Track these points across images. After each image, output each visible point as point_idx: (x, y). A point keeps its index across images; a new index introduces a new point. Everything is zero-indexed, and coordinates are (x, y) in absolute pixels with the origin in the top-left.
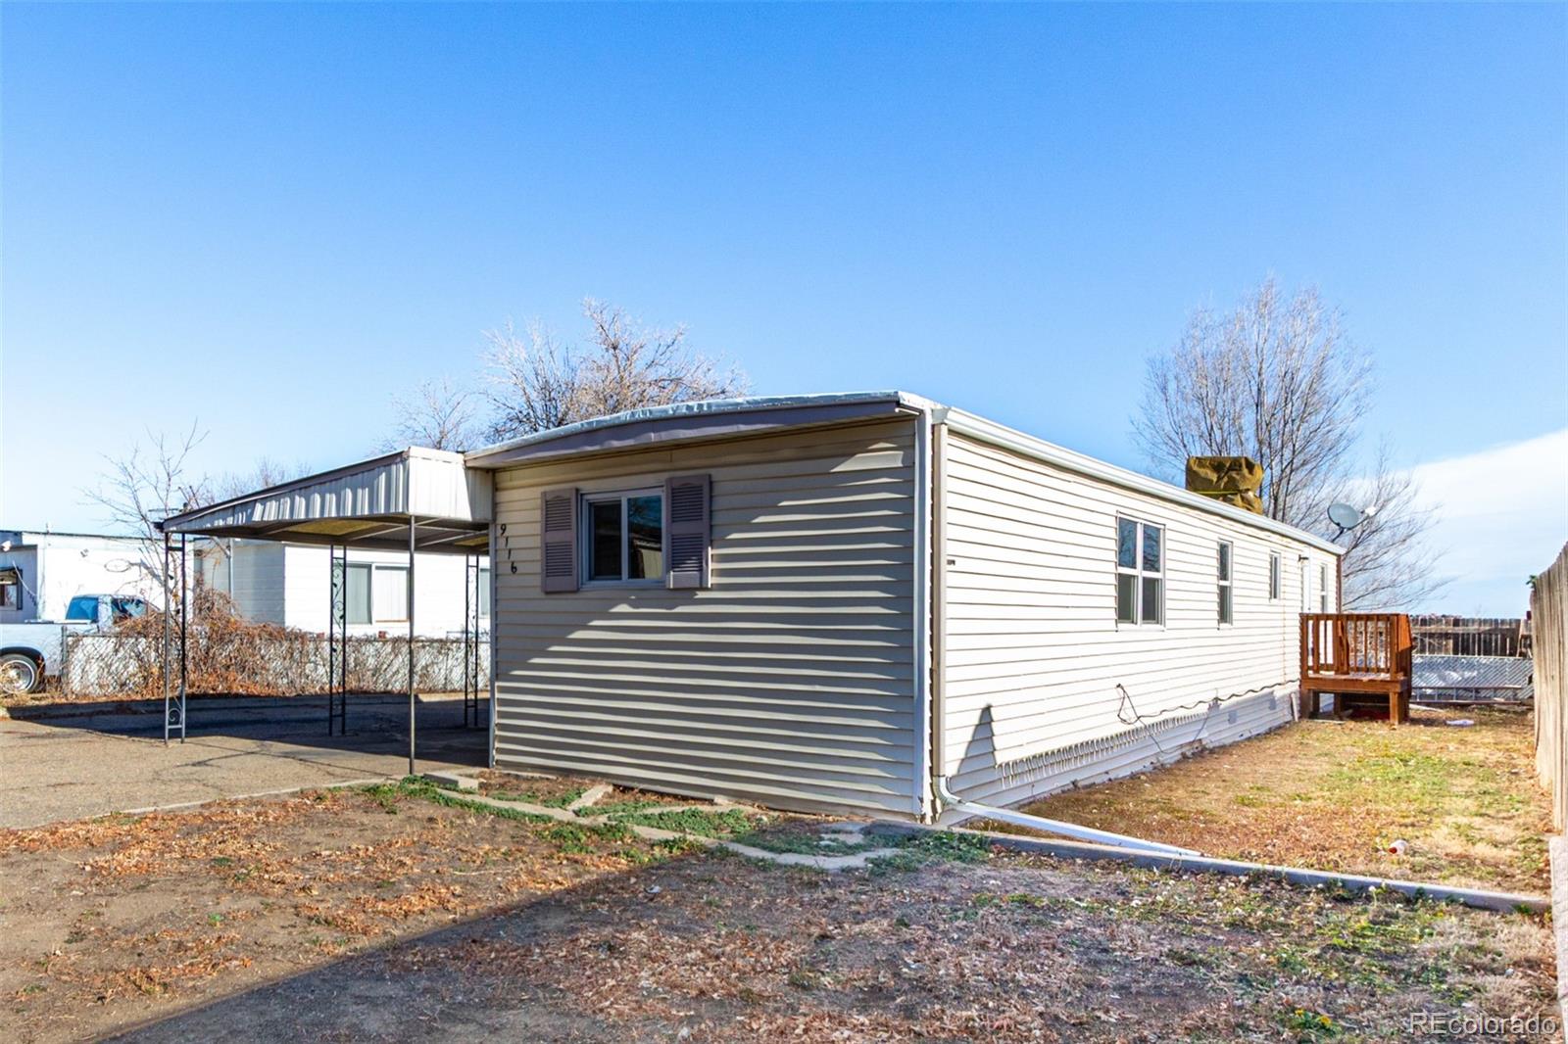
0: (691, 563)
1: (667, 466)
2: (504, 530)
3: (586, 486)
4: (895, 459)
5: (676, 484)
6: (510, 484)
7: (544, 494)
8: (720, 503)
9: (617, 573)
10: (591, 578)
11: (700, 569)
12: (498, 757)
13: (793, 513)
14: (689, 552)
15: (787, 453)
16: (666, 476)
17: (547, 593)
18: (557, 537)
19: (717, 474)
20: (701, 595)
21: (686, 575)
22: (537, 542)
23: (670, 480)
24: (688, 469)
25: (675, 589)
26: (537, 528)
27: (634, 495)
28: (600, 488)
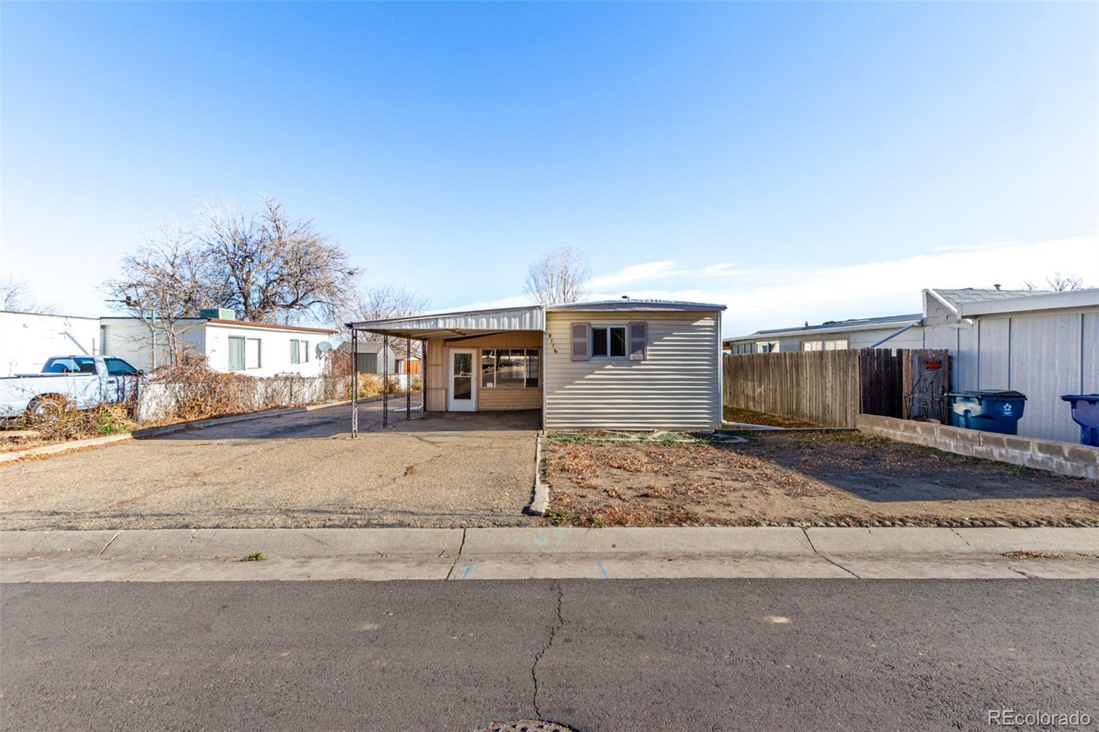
0: (640, 351)
1: (629, 318)
2: (550, 336)
3: (591, 322)
4: (712, 323)
5: (633, 324)
6: (553, 318)
7: (572, 324)
8: (650, 332)
9: (605, 353)
10: (593, 356)
11: (644, 354)
12: (548, 425)
13: (678, 337)
14: (640, 347)
15: (675, 318)
16: (628, 321)
17: (573, 361)
18: (578, 340)
19: (650, 322)
20: (643, 362)
21: (638, 355)
22: (569, 341)
23: (629, 323)
24: (638, 320)
25: (633, 360)
26: (569, 336)
27: (613, 327)
28: (598, 323)
